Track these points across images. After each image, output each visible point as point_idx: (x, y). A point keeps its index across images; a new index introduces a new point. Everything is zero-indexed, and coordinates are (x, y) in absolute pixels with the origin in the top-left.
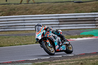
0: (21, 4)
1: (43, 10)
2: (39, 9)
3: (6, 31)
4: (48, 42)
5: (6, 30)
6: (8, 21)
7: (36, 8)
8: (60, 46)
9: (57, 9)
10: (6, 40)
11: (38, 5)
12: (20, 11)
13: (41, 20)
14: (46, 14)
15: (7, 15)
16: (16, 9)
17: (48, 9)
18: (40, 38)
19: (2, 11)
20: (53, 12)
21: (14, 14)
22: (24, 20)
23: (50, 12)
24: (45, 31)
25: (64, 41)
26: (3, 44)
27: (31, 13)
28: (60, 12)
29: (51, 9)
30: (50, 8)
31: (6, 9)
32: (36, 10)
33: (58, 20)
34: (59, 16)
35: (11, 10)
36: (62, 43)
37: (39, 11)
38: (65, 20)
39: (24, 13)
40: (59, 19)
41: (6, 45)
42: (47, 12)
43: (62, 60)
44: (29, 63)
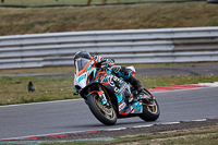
0: (88, 5)
1: (137, 20)
2: (130, 17)
3: (56, 66)
4: (102, 94)
5: (56, 63)
6: (59, 43)
7: (123, 14)
8: (128, 104)
9: (168, 16)
10: (55, 85)
11: (126, 9)
12: (86, 22)
13: (134, 41)
14: (145, 28)
15: (58, 31)
16: (78, 17)
17: (149, 17)
18: (83, 84)
19: (47, 22)
20: (159, 25)
21: (74, 28)
22: (96, 42)
23: (153, 24)
24: (95, 69)
25: (140, 92)
26: (48, 96)
27: (111, 26)
28: (175, 24)
29: (155, 17)
30: (154, 14)
31: (56, 16)
32: (122, 18)
33: (171, 42)
34: (173, 32)
35: (67, 19)
36: (135, 96)
37: (130, 21)
38: (187, 41)
39: (96, 26)
40: (172, 39)
41: (56, 96)
42: (147, 23)
43: (180, 132)
44: (107, 136)
